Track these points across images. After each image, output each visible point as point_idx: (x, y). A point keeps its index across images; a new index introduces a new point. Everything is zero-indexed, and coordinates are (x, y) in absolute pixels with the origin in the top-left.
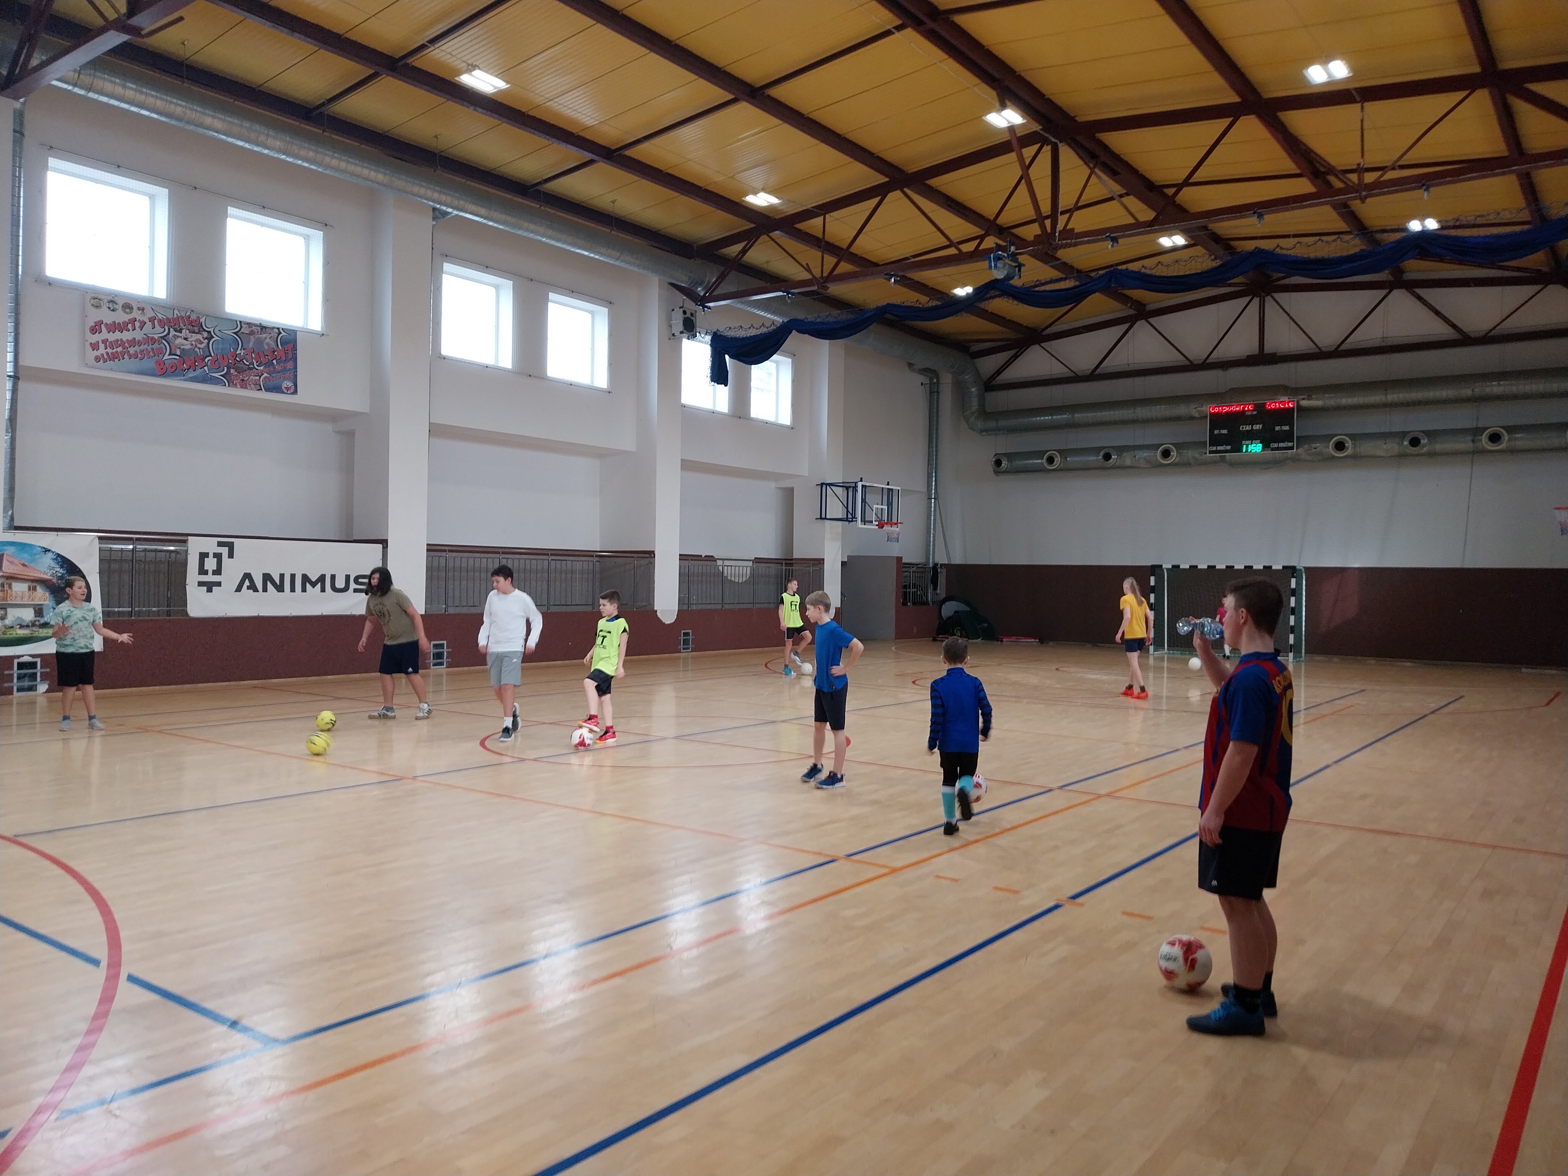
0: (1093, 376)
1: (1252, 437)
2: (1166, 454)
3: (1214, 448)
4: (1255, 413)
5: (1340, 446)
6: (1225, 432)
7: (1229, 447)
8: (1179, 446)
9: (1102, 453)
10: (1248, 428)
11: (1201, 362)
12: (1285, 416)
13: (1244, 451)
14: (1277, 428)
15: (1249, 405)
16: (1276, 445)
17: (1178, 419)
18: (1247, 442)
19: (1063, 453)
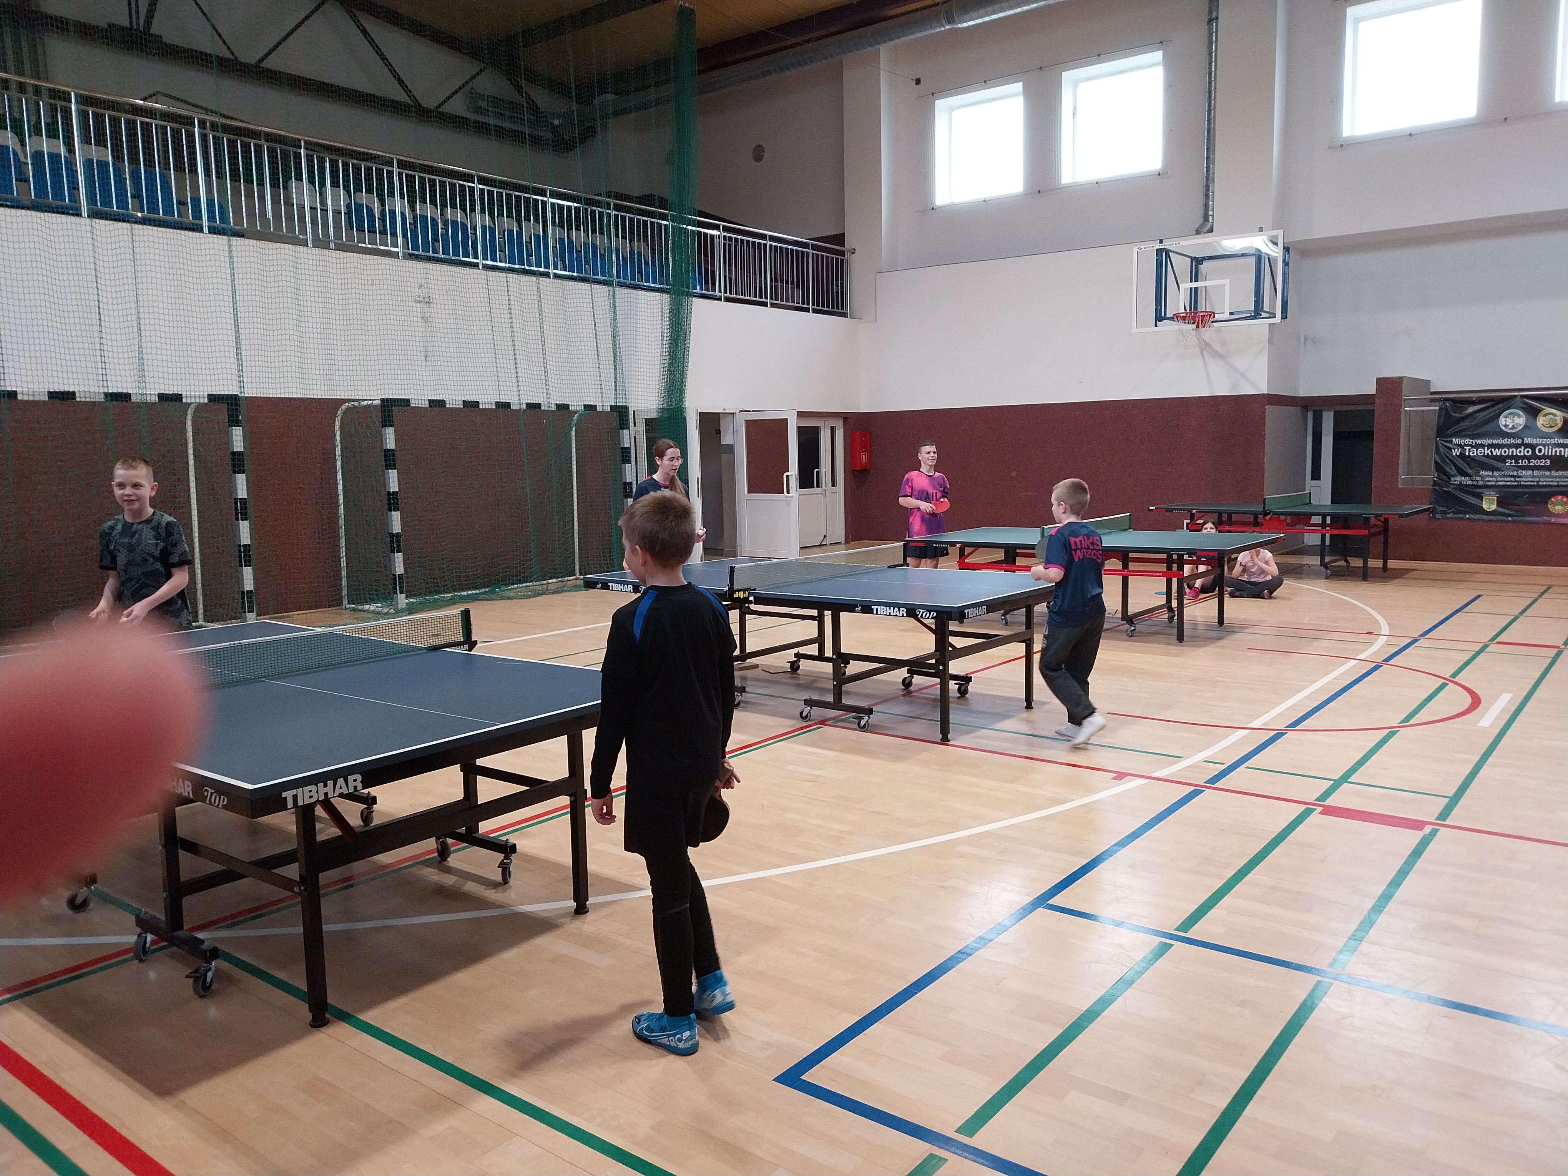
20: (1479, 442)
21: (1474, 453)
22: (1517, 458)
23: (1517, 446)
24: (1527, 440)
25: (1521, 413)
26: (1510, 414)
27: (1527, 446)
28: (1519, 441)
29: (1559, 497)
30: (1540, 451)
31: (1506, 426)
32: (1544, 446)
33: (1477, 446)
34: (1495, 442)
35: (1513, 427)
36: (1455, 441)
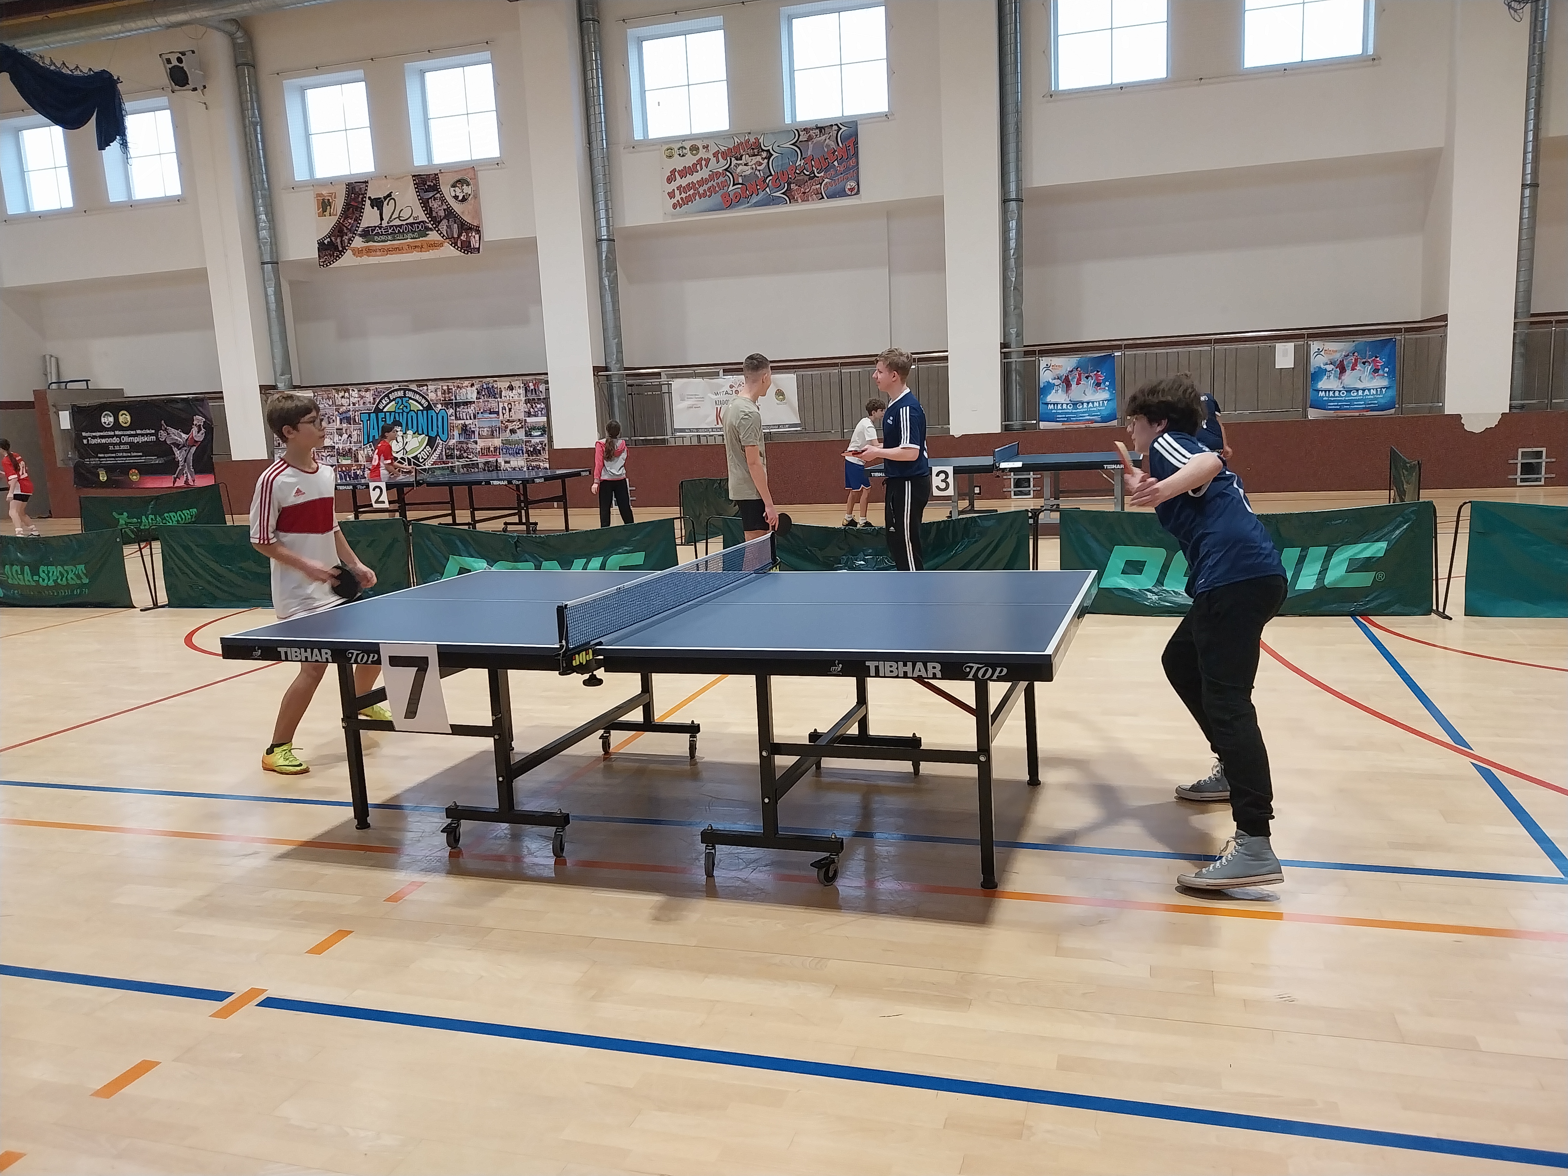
20: (94, 434)
21: (94, 441)
22: (114, 444)
23: (112, 437)
24: (117, 433)
25: (111, 414)
26: (106, 414)
27: (117, 436)
28: (112, 433)
29: (134, 470)
30: (123, 439)
31: (105, 423)
32: (125, 435)
33: (94, 437)
34: (102, 434)
35: (109, 424)
36: (84, 434)
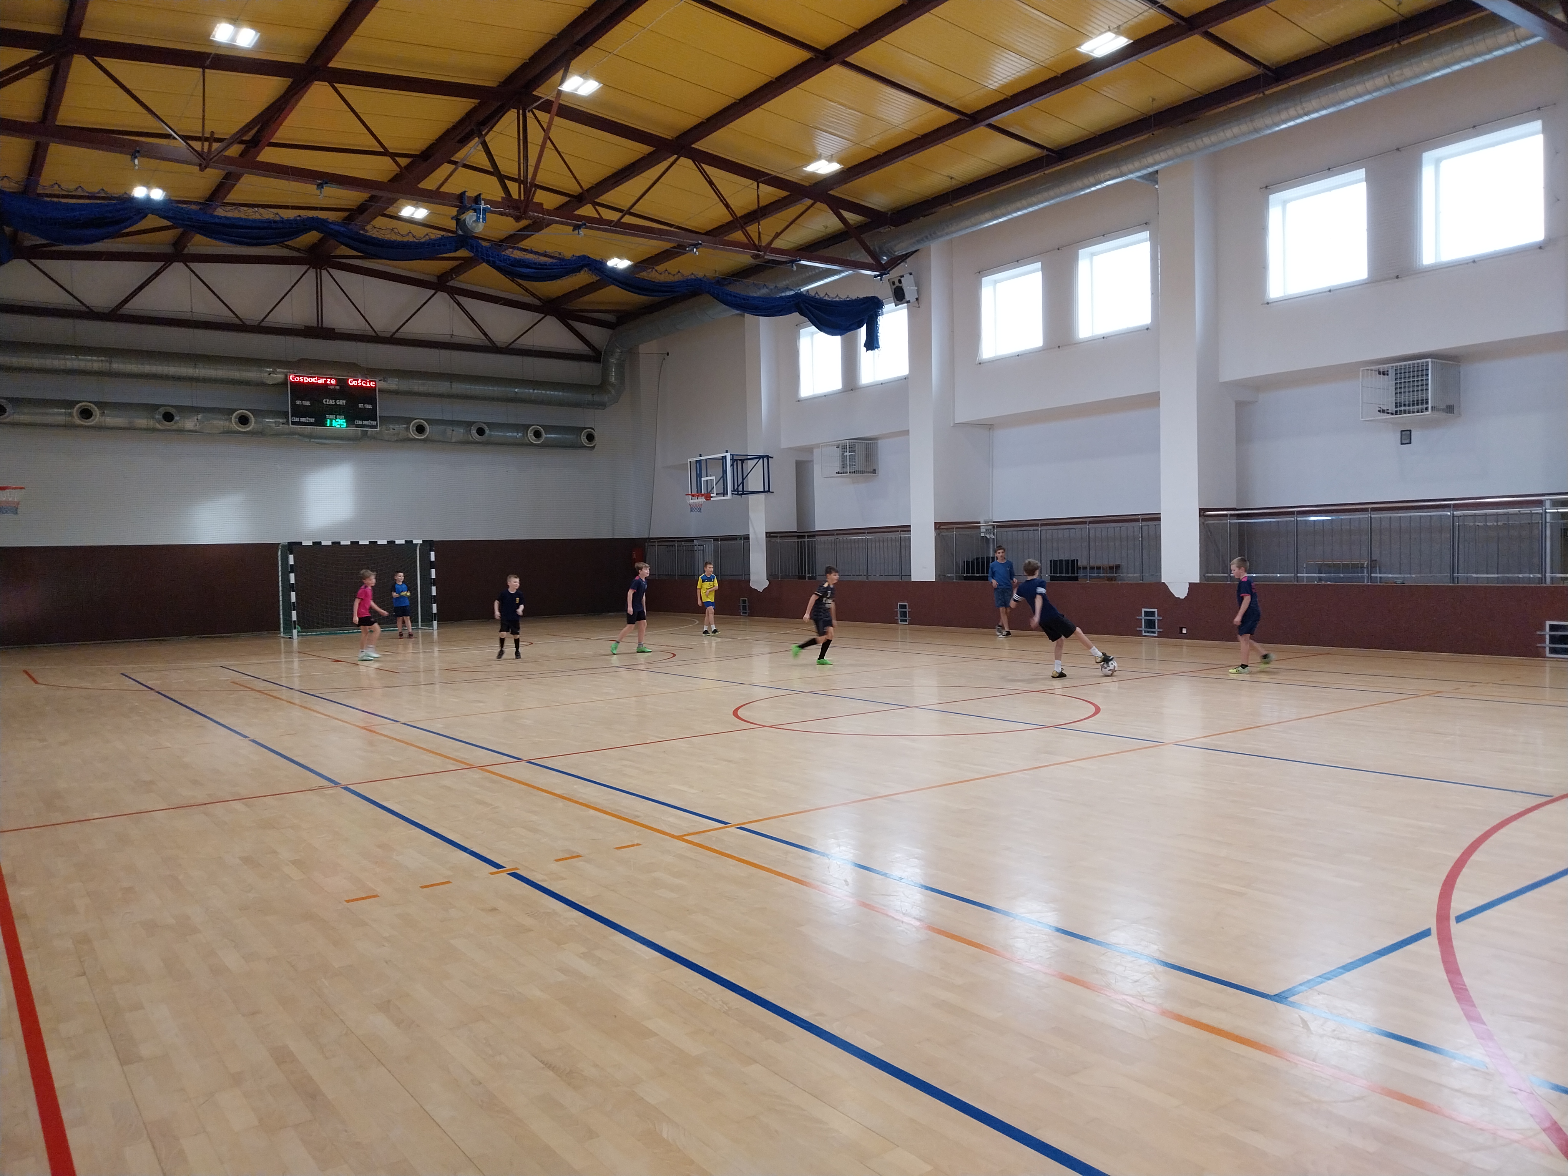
0: (115, 315)
1: (336, 411)
2: (244, 420)
3: (297, 420)
4: (338, 387)
5: (420, 429)
6: (308, 403)
7: (312, 420)
8: (256, 412)
9: (162, 410)
10: (332, 402)
11: (256, 324)
12: (368, 395)
13: (328, 425)
14: (361, 406)
15: (331, 379)
16: (360, 422)
17: (247, 383)
18: (331, 416)
19: (102, 405)
